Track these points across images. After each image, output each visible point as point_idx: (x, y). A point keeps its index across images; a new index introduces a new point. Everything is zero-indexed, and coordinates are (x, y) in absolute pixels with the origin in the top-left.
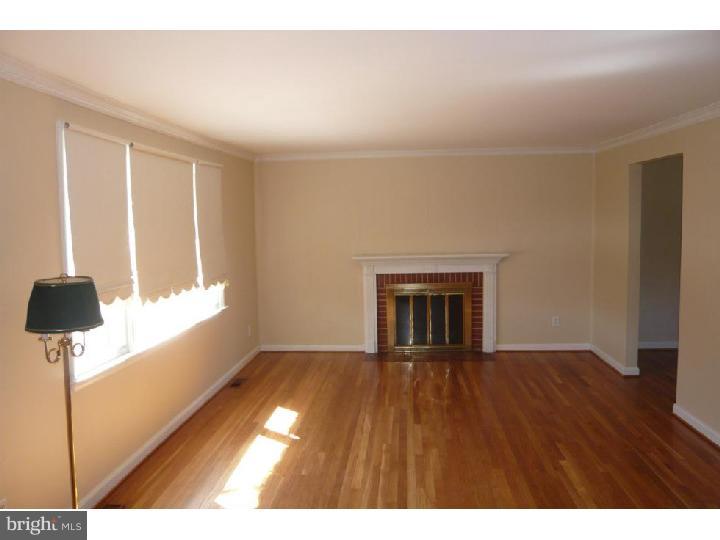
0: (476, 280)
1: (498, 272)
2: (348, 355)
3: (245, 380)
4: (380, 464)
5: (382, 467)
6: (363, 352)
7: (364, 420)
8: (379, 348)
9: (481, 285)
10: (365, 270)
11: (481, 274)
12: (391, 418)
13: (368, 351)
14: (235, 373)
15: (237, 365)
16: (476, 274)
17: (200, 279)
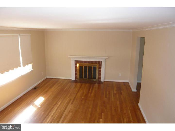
0: (100, 63)
1: (105, 61)
2: (67, 80)
3: (38, 87)
4: (55, 117)
5: (55, 118)
6: (71, 80)
7: (59, 102)
8: (75, 79)
9: (101, 64)
10: (72, 59)
11: (101, 62)
12: (66, 102)
13: (72, 79)
14: (36, 85)
15: (38, 83)
16: (100, 62)
17: (22, 65)
